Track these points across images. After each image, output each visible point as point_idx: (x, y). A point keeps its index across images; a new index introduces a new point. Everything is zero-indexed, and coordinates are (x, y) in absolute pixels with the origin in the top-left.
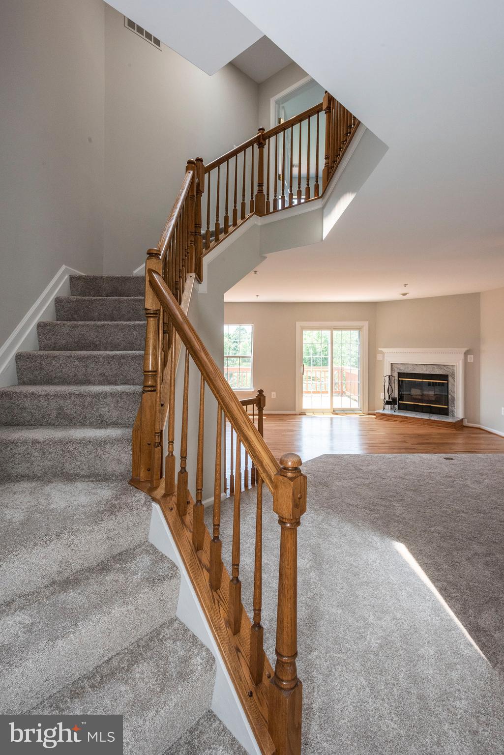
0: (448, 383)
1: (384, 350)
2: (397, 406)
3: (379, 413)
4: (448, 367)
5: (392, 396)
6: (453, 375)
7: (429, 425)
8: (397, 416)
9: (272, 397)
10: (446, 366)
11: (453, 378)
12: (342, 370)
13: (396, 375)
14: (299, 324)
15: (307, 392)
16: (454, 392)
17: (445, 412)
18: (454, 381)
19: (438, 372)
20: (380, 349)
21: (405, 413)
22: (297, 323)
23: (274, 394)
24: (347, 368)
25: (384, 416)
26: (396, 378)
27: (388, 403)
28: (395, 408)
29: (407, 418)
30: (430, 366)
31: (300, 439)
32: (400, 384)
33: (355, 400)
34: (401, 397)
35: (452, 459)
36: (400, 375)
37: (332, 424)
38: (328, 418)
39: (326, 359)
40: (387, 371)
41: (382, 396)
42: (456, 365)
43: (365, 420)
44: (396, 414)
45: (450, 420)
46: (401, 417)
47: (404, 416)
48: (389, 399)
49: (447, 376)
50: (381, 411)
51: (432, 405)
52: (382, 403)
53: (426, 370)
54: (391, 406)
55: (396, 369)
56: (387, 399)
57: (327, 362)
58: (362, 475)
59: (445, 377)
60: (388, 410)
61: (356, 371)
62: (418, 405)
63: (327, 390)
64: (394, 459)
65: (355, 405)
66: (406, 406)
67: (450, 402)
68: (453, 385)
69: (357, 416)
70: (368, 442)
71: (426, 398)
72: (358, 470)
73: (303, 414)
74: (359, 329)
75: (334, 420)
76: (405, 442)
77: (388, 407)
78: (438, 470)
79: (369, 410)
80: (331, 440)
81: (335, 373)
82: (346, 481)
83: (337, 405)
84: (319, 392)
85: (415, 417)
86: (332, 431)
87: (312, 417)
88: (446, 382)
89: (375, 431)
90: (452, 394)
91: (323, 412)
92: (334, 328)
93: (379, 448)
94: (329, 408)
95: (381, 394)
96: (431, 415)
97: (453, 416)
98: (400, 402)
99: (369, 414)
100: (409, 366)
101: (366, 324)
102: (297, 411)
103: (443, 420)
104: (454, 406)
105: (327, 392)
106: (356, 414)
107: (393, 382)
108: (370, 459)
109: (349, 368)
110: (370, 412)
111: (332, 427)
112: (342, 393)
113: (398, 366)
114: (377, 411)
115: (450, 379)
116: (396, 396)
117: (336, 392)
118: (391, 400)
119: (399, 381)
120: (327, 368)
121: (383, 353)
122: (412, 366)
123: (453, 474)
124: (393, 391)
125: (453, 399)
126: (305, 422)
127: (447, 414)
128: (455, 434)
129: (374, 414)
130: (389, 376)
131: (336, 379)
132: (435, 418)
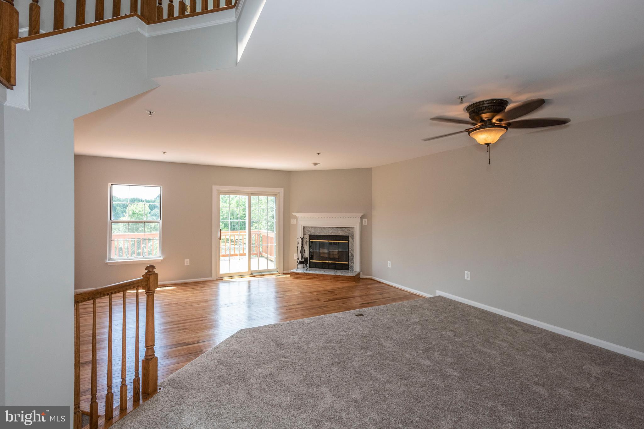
0: (348, 243)
1: (298, 215)
2: (308, 265)
3: (293, 272)
4: (349, 229)
5: (304, 256)
6: (352, 235)
7: (335, 280)
8: (309, 274)
9: (186, 264)
10: (347, 229)
11: (353, 239)
12: (259, 233)
13: (307, 237)
14: (215, 188)
15: (224, 256)
16: (353, 250)
17: (346, 267)
18: (353, 241)
19: (340, 233)
20: (293, 214)
21: (315, 270)
22: (213, 186)
23: (187, 261)
24: (264, 231)
25: (297, 275)
26: (308, 240)
27: (301, 263)
28: (306, 266)
29: (317, 275)
30: (334, 228)
31: (216, 311)
32: (311, 245)
33: (272, 261)
34: (311, 257)
35: (362, 315)
36: (311, 237)
37: (249, 287)
38: (246, 281)
39: (244, 223)
40: (300, 234)
41: (295, 256)
42: (355, 228)
43: (281, 280)
44: (308, 272)
45: (350, 274)
46: (312, 274)
47: (315, 274)
48: (302, 259)
49: (347, 237)
50: (295, 271)
51: (336, 262)
52: (296, 263)
53: (332, 232)
54: (303, 266)
55: (307, 232)
56: (300, 259)
57: (245, 227)
58: (283, 352)
59: (346, 238)
60: (301, 270)
61: (272, 234)
62: (325, 263)
63: (245, 252)
64: (313, 324)
65: (272, 266)
66: (316, 264)
67: (350, 259)
68: (353, 244)
69: (273, 276)
70: (286, 304)
71: (332, 257)
72: (279, 345)
73: (220, 279)
74: (275, 195)
75: (252, 284)
76: (318, 300)
77: (301, 266)
78: (353, 331)
79: (284, 271)
80: (249, 307)
81: (253, 236)
82: (266, 366)
83: (254, 268)
84: (236, 255)
85: (325, 273)
86: (249, 296)
87: (229, 282)
88: (347, 242)
89: (291, 291)
90: (351, 251)
91: (241, 275)
92: (251, 194)
93: (296, 311)
94: (247, 270)
95: (295, 254)
96: (336, 270)
97: (353, 270)
98: (310, 261)
99: (284, 274)
100: (318, 229)
101: (281, 191)
102: (214, 277)
103: (346, 275)
104: (354, 262)
105: (245, 254)
106: (272, 274)
107: (304, 243)
108: (290, 327)
109: (266, 231)
110: (286, 272)
111: (249, 291)
112: (260, 255)
113: (309, 229)
114: (292, 271)
115: (350, 239)
116: (308, 256)
117: (254, 254)
118: (303, 260)
119: (310, 242)
120: (245, 232)
121: (296, 218)
122: (320, 229)
123: (367, 333)
124: (305, 251)
125: (353, 255)
126: (223, 288)
127: (348, 269)
128: (355, 287)
129: (288, 274)
130: (302, 239)
131: (253, 241)
132: (339, 273)
